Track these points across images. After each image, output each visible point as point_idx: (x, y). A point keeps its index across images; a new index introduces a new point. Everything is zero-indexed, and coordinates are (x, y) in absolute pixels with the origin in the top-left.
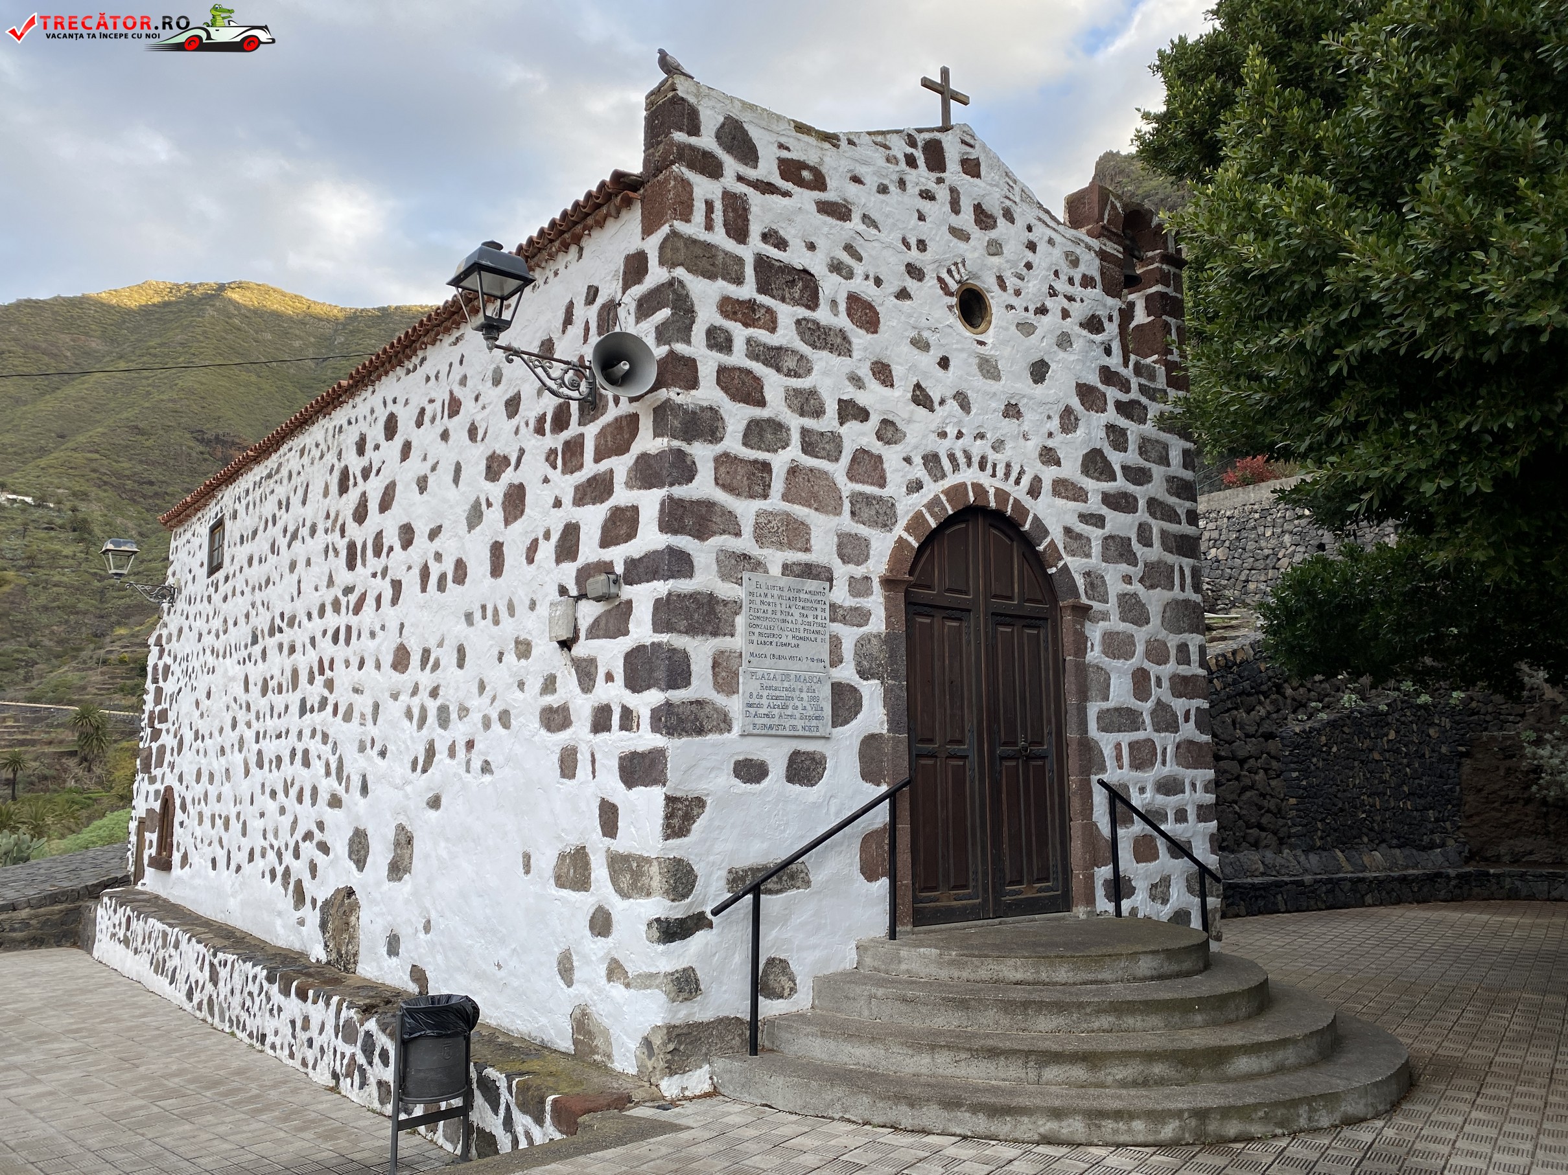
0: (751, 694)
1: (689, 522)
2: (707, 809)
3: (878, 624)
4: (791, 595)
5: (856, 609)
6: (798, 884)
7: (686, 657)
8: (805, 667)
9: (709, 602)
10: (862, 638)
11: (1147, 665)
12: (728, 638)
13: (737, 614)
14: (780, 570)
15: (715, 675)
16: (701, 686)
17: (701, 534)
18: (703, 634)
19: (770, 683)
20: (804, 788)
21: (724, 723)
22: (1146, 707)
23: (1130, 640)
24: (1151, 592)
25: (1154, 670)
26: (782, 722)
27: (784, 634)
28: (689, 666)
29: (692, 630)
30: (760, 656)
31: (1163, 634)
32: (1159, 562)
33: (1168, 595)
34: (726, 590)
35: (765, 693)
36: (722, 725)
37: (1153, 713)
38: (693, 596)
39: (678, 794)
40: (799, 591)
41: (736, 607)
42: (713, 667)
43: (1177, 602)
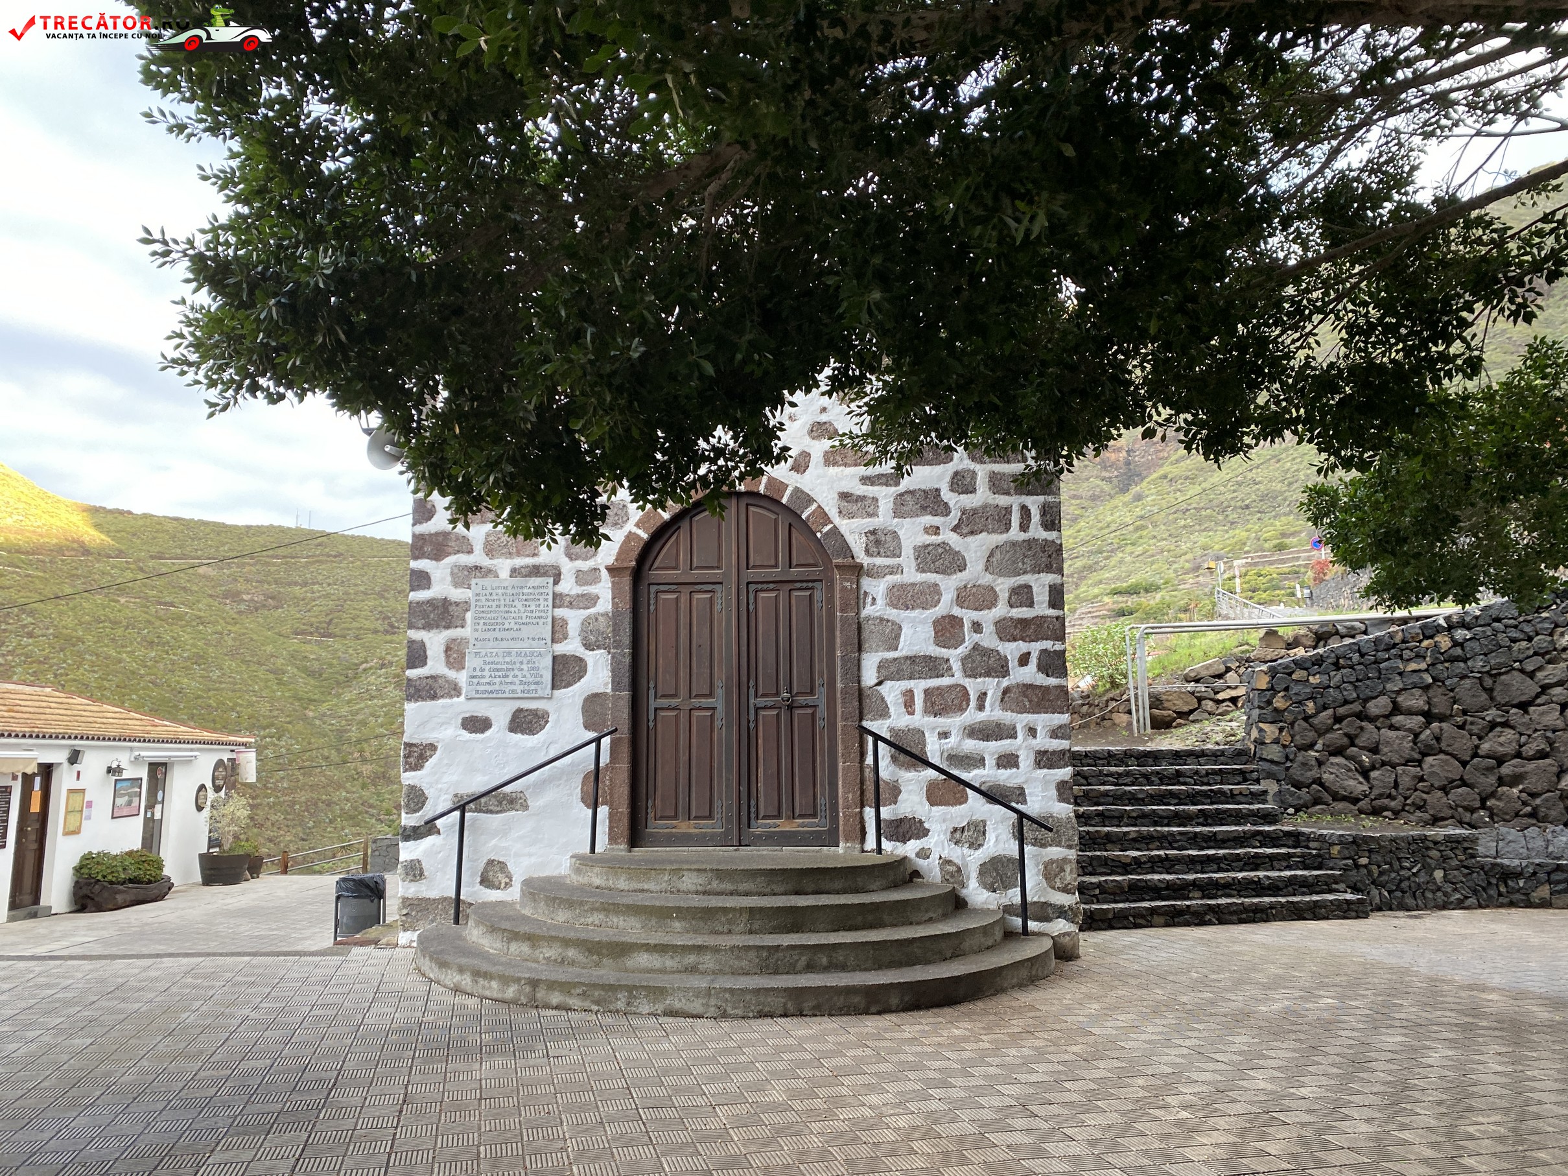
0: (475, 669)
1: (428, 549)
2: (438, 752)
3: (605, 604)
4: (514, 592)
5: (583, 595)
6: (518, 807)
7: (423, 645)
8: (525, 645)
9: (444, 605)
10: (589, 617)
11: (957, 611)
12: (459, 629)
13: (467, 610)
14: (509, 573)
15: (448, 657)
16: (436, 665)
17: (438, 556)
18: (437, 627)
19: (491, 660)
20: (526, 737)
21: (454, 690)
22: (954, 655)
23: (935, 590)
24: (970, 539)
25: (968, 616)
26: (503, 687)
27: (506, 622)
28: (425, 652)
29: (428, 627)
30: (484, 640)
31: (987, 579)
32: (985, 506)
33: (998, 539)
34: (457, 594)
35: (487, 667)
36: (453, 692)
37: (964, 660)
38: (430, 602)
39: (414, 742)
40: (522, 588)
41: (465, 606)
42: (446, 651)
43: (1014, 544)
